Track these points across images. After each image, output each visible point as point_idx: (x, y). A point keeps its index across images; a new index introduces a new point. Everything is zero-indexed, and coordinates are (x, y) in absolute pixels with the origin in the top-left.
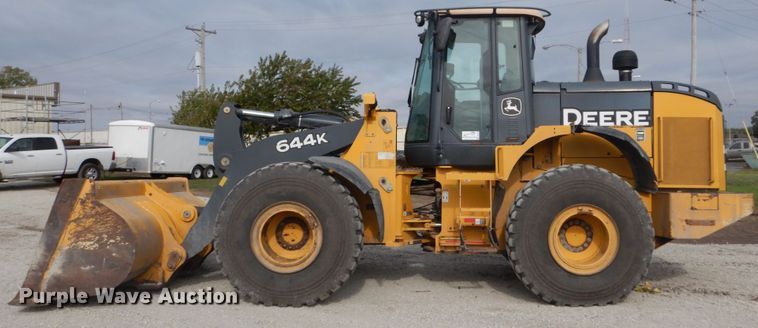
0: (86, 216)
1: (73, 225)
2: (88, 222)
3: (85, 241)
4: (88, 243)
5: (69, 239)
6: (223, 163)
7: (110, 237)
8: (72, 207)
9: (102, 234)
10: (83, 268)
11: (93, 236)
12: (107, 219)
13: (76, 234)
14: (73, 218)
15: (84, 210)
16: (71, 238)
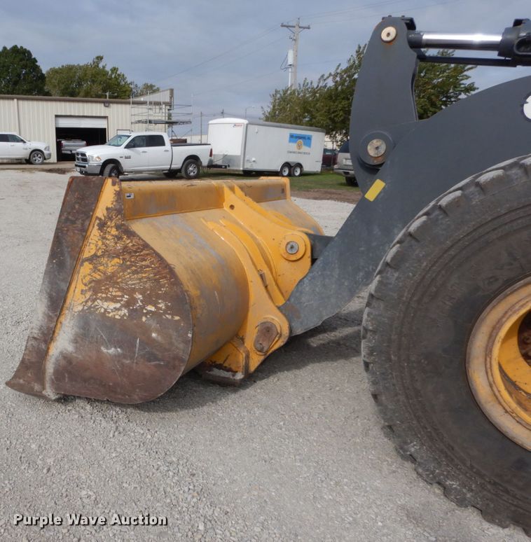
0: (107, 253)
1: (88, 265)
2: (112, 265)
3: (106, 299)
4: (112, 306)
5: (83, 292)
6: (371, 151)
7: (148, 300)
8: (84, 232)
9: (134, 290)
10: (103, 349)
11: (119, 294)
12: (144, 263)
13: (93, 284)
14: (87, 253)
15: (104, 241)
16: (86, 291)
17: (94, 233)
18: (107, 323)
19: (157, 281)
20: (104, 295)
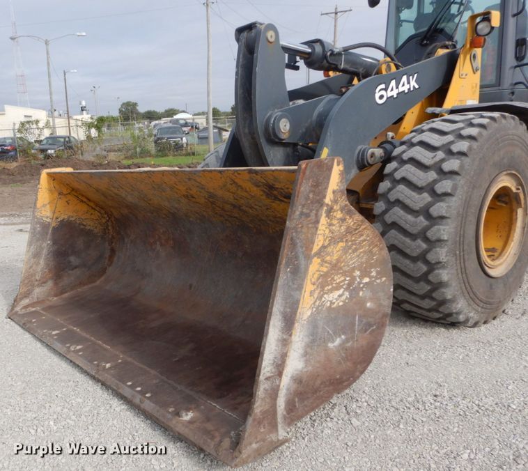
1: (316, 261)
2: (336, 252)
3: (332, 290)
4: (336, 294)
5: (312, 293)
7: (365, 273)
8: (317, 221)
9: (353, 269)
10: (331, 345)
11: (343, 278)
12: (362, 238)
13: (320, 280)
14: (315, 249)
15: (331, 227)
16: (314, 291)
17: (323, 222)
18: (332, 314)
19: (371, 251)
20: (330, 287)
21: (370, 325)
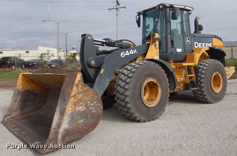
0: (79, 93)
1: (73, 98)
2: (80, 96)
3: (79, 106)
4: (81, 107)
7: (92, 102)
8: (72, 88)
9: (87, 101)
10: (79, 122)
11: (83, 103)
12: (90, 93)
13: (74, 103)
14: (72, 95)
15: (78, 90)
16: (72, 106)
17: (75, 88)
18: (79, 113)
19: (93, 97)
20: (78, 105)
21: (94, 117)
